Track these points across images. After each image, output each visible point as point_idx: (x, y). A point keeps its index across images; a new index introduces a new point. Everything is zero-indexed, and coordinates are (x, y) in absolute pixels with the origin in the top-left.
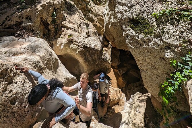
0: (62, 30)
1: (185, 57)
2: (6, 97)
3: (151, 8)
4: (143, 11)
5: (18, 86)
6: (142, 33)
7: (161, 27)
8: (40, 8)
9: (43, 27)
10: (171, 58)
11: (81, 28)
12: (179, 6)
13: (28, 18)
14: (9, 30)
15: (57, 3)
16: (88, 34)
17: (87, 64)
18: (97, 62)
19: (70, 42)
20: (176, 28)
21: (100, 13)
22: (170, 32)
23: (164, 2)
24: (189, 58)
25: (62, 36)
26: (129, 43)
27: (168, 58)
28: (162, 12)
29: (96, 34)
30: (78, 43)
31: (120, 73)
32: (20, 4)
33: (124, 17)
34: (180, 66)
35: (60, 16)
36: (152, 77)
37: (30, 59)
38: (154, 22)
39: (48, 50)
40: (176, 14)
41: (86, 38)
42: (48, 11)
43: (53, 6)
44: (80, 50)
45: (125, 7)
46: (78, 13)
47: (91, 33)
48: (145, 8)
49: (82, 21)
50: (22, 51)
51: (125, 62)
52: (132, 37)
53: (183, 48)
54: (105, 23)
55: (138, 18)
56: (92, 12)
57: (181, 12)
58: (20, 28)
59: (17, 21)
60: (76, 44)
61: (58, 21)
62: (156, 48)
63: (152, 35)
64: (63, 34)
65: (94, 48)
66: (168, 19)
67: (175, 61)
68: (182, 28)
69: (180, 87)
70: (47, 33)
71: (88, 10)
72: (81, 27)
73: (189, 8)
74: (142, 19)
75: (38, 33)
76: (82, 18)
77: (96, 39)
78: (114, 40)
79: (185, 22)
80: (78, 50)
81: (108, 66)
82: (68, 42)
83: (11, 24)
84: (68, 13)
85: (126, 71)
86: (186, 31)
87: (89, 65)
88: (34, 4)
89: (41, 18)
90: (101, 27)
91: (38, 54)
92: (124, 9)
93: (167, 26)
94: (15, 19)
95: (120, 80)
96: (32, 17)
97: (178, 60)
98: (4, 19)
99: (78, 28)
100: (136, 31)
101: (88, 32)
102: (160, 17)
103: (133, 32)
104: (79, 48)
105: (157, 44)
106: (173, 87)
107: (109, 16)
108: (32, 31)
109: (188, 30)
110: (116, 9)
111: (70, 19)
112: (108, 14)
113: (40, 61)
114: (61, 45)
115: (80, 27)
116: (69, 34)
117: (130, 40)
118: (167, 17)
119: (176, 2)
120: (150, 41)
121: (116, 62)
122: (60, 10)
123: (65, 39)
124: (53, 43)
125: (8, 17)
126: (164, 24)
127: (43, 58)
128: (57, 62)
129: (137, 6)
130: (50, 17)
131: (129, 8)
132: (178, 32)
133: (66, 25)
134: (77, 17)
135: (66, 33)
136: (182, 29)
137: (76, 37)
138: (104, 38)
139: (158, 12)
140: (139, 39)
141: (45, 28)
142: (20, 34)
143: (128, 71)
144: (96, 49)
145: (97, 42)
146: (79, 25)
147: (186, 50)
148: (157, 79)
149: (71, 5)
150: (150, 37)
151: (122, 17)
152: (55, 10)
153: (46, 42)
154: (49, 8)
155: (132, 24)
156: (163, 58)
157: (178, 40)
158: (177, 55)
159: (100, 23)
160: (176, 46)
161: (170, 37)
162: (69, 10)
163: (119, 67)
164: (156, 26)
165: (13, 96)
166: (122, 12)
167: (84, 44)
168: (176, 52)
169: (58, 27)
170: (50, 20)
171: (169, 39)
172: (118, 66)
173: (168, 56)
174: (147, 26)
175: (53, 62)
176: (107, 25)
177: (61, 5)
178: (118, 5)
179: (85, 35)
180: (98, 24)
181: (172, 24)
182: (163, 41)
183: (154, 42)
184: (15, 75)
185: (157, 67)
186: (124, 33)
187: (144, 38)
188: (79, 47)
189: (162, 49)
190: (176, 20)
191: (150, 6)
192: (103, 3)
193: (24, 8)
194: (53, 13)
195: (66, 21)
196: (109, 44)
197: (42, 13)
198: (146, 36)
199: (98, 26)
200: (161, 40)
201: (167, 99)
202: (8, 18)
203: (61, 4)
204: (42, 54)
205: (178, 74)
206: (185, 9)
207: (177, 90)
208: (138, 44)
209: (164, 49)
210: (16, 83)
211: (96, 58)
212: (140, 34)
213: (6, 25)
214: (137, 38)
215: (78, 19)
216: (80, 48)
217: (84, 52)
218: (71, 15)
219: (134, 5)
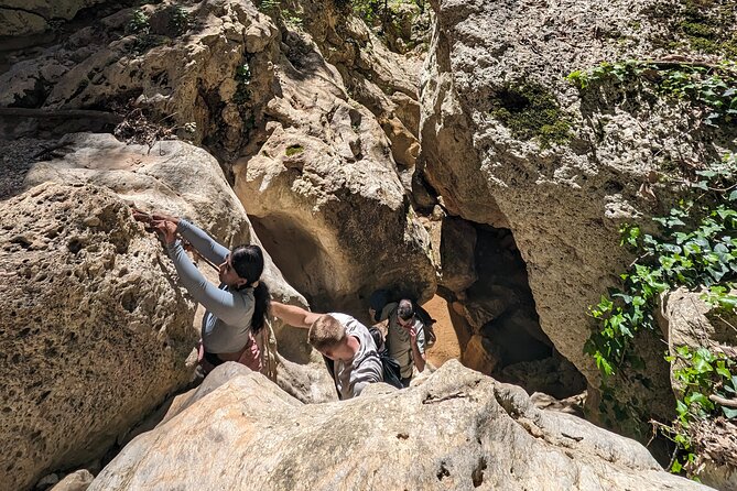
0: (267, 128)
1: (668, 215)
2: (112, 282)
3: (568, 56)
4: (539, 66)
5: (143, 264)
6: (532, 136)
7: (597, 117)
8: (200, 48)
9: (204, 112)
10: (622, 219)
11: (333, 126)
12: (659, 51)
13: (160, 79)
14: (95, 112)
15: (257, 33)
16: (357, 151)
17: (349, 255)
18: (383, 251)
19: (294, 169)
20: (645, 124)
21: (405, 83)
22: (623, 134)
23: (611, 40)
24: (679, 218)
25: (265, 147)
26: (491, 169)
27: (612, 220)
28: (599, 70)
29: (386, 154)
30: (319, 175)
31: (473, 317)
32: (132, 32)
33: (478, 82)
34: (652, 246)
35: (263, 79)
36: (566, 291)
37: (165, 206)
38: (574, 101)
39: (220, 186)
40: (646, 76)
41: (350, 161)
42: (223, 59)
43: (241, 43)
44: (325, 200)
45: (483, 50)
46: (324, 75)
47: (367, 146)
48: (548, 57)
49: (338, 101)
50: (138, 180)
51: (494, 277)
52: (502, 150)
53: (663, 186)
54: (424, 118)
55: (521, 88)
56: (375, 79)
57: (662, 73)
58: (131, 108)
59: (124, 87)
60: (312, 180)
61: (257, 96)
62: (576, 185)
63: (563, 144)
64: (269, 141)
65: (374, 200)
66: (621, 94)
67: (634, 231)
68: (662, 121)
69: (650, 316)
70: (214, 135)
71: (360, 70)
72: (334, 123)
73: (690, 61)
74: (535, 92)
75: (189, 131)
76: (339, 93)
77: (385, 170)
78: (454, 184)
79: (672, 103)
80: (320, 201)
81: (426, 274)
82: (286, 169)
83: (104, 94)
84: (289, 72)
85: (499, 313)
86: (674, 132)
87: (355, 258)
88: (179, 34)
89: (200, 81)
90: (409, 135)
91: (190, 195)
92: (479, 57)
93: (614, 114)
94: (118, 79)
95: (472, 346)
96: (173, 76)
97: (647, 228)
98: (85, 77)
99: (324, 124)
100: (514, 129)
101: (359, 142)
102: (594, 85)
103: (503, 133)
104: (324, 193)
105: (580, 171)
106: (627, 315)
107: (438, 90)
108: (170, 122)
109: (681, 128)
110: (454, 57)
111: (297, 94)
112: (433, 83)
113: (194, 216)
114: (260, 179)
115: (330, 121)
116: (289, 144)
117: (493, 160)
118: (616, 86)
119: (650, 40)
120: (557, 162)
121: (459, 273)
122: (266, 59)
123: (277, 160)
124: (236, 170)
125: (97, 70)
126: (604, 109)
127: (203, 211)
128: (246, 234)
129: (521, 47)
130: (231, 81)
131: (493, 55)
132: (649, 136)
133: (281, 110)
134: (323, 88)
135: (281, 138)
136: (660, 126)
137: (313, 153)
138: (419, 177)
139: (588, 71)
140: (523, 156)
141: (211, 116)
142: (131, 130)
143: (508, 313)
144: (382, 202)
145: (388, 180)
146: (327, 116)
147: (673, 193)
148: (584, 298)
149: (301, 43)
150: (558, 149)
151: (470, 84)
152: (248, 56)
153: (213, 159)
154: (229, 48)
155: (502, 106)
156: (600, 222)
157: (645, 161)
158: (641, 209)
159: (405, 122)
160: (638, 181)
161: (622, 152)
162: (293, 63)
163: (471, 294)
164: (579, 114)
165: (131, 286)
166: (473, 67)
167: (342, 181)
168: (641, 199)
169: (253, 116)
170: (228, 91)
171: (620, 157)
172: (468, 291)
173: (613, 212)
174: (550, 113)
175: (233, 228)
176: (429, 124)
177: (266, 43)
178: (459, 45)
179: (348, 152)
180: (396, 123)
181: (631, 109)
182: (598, 163)
183: (570, 165)
184: (134, 234)
185: (580, 251)
186: (476, 136)
187: (540, 152)
188: (322, 189)
189: (596, 189)
190: (646, 97)
191: (565, 50)
192: (418, 46)
193: (147, 46)
194: (239, 68)
195: (282, 97)
196: (438, 202)
197: (206, 64)
198: (545, 145)
199: (397, 132)
200: (593, 159)
201: (608, 360)
202: (97, 75)
203: (270, 39)
204: (201, 197)
205: (642, 271)
206: (677, 62)
207: (639, 325)
208: (519, 172)
209: (600, 191)
210: (136, 255)
211: (383, 236)
212: (528, 138)
213: (88, 97)
214: (517, 154)
215: (325, 94)
216: (328, 193)
217: (341, 209)
218: (300, 78)
219: (510, 46)
